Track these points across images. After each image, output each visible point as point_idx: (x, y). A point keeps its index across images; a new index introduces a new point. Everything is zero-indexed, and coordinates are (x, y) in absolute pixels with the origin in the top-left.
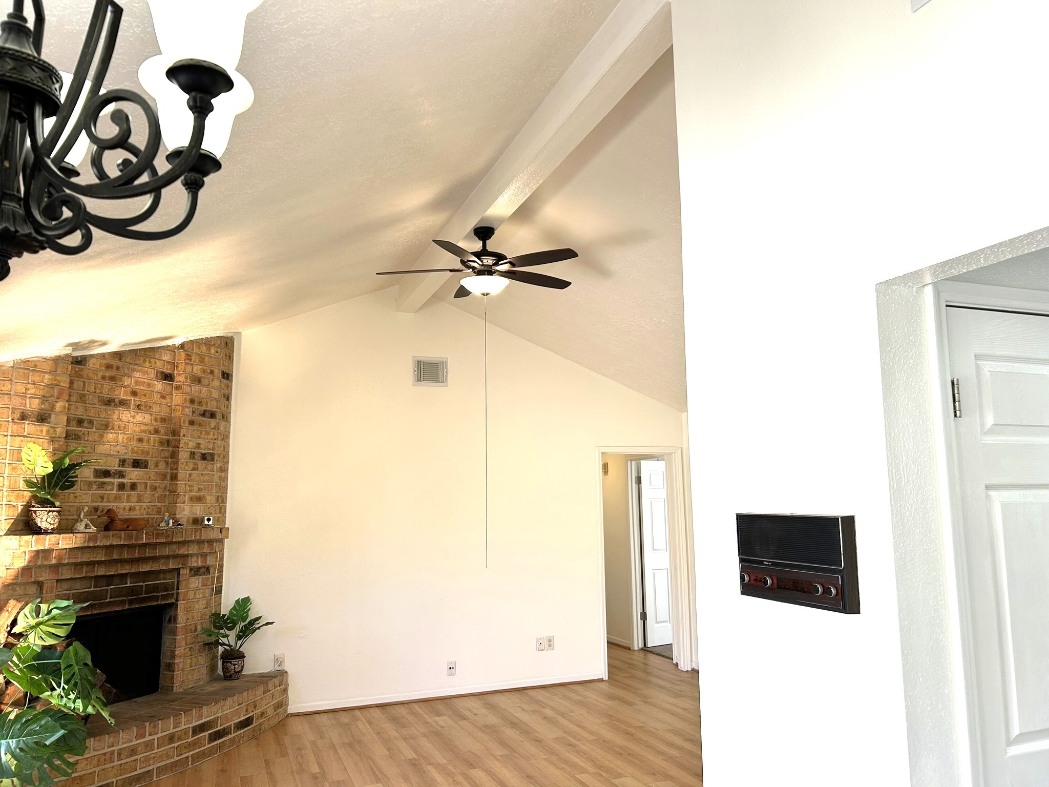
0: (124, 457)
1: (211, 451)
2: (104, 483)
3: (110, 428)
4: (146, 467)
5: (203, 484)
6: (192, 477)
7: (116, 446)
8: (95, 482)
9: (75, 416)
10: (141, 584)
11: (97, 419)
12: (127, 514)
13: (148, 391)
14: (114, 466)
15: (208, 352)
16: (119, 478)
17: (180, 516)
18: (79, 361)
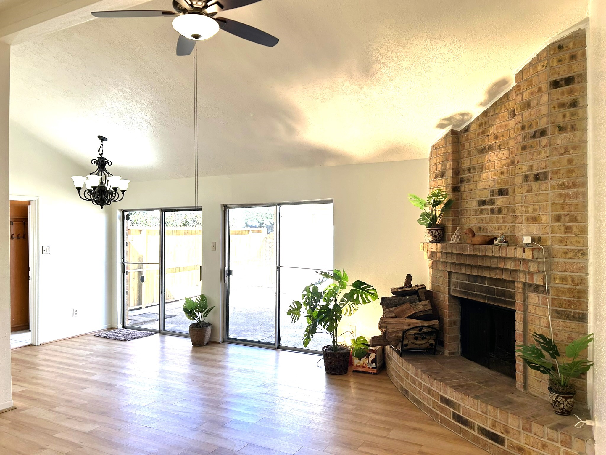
0: (493, 189)
1: (544, 170)
2: (482, 210)
3: (484, 170)
4: (507, 194)
5: (537, 204)
6: (527, 199)
7: (488, 181)
8: (479, 209)
9: (467, 167)
10: (495, 287)
11: (477, 165)
12: (497, 232)
13: (505, 131)
14: (487, 197)
16: (491, 205)
17: (518, 235)
18: (466, 130)
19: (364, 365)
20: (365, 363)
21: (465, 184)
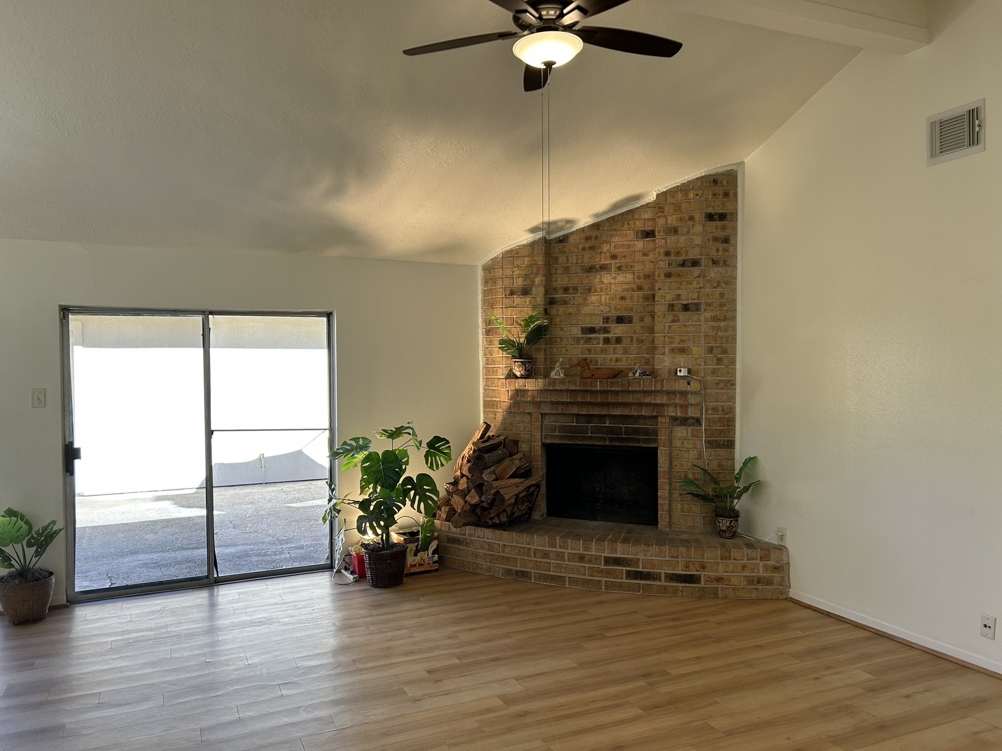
0: (608, 315)
1: (696, 301)
2: (590, 338)
3: (593, 292)
4: (630, 322)
5: (686, 336)
6: (672, 329)
7: (599, 306)
8: (583, 338)
9: (561, 285)
10: (621, 426)
11: (581, 285)
12: (614, 364)
13: (628, 252)
14: (599, 323)
15: (685, 198)
16: (604, 333)
17: (659, 367)
18: (563, 240)
19: (422, 562)
20: (424, 558)
21: (557, 306)
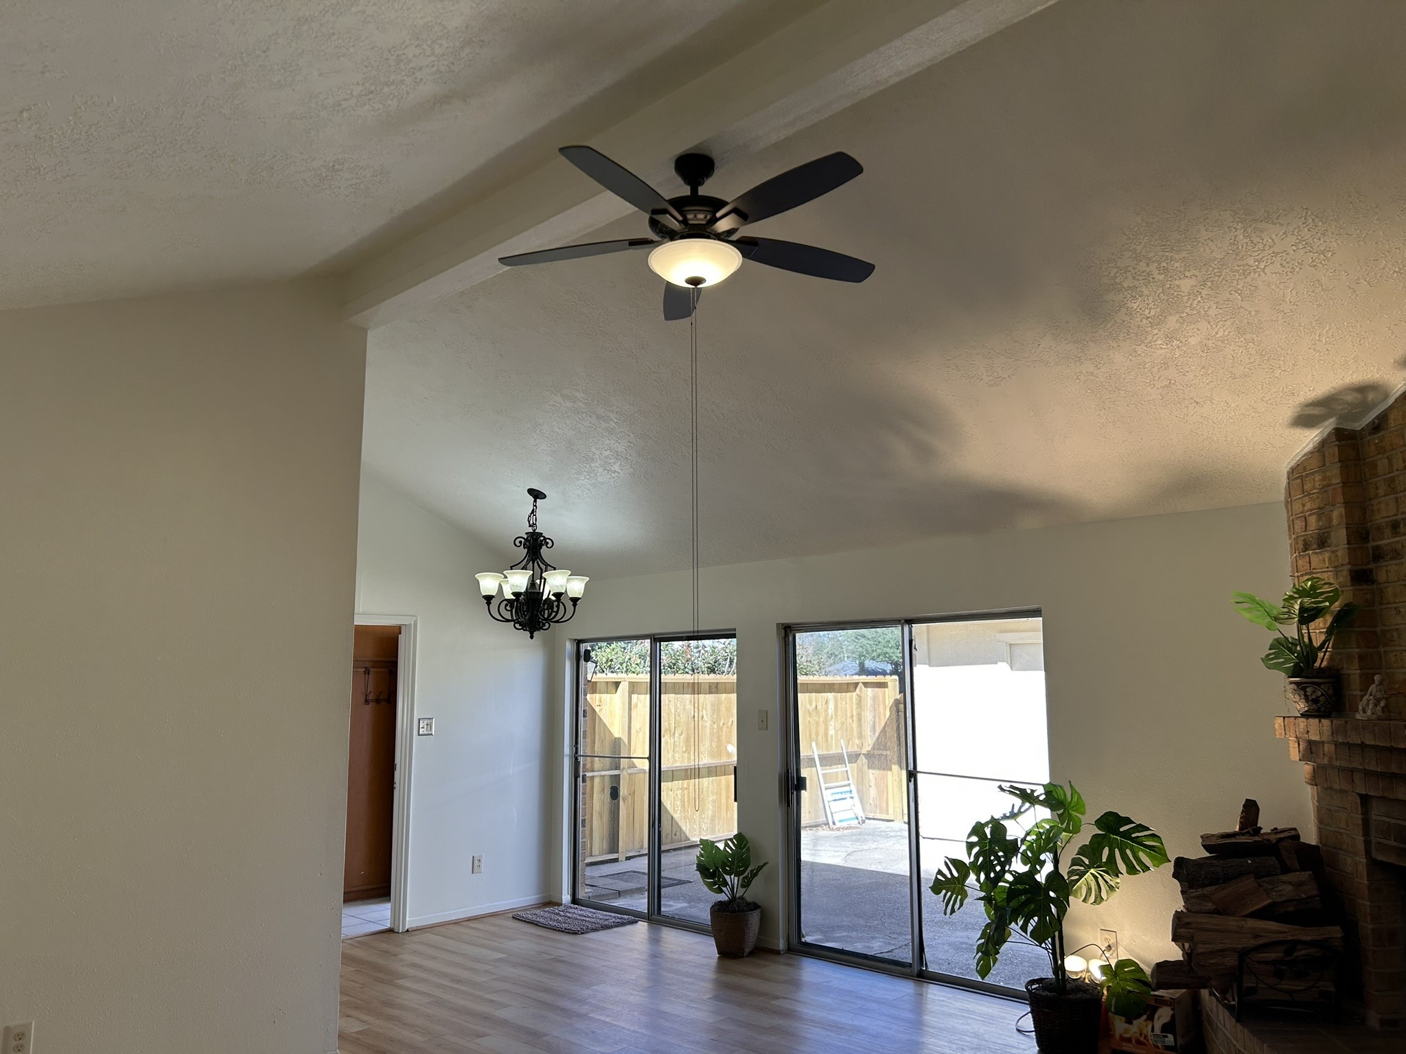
18: (1378, 426)
19: (1142, 1039)
20: (1145, 1032)
21: (1386, 563)
